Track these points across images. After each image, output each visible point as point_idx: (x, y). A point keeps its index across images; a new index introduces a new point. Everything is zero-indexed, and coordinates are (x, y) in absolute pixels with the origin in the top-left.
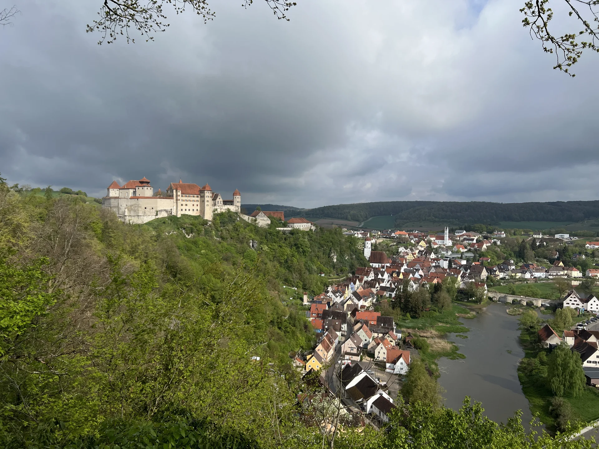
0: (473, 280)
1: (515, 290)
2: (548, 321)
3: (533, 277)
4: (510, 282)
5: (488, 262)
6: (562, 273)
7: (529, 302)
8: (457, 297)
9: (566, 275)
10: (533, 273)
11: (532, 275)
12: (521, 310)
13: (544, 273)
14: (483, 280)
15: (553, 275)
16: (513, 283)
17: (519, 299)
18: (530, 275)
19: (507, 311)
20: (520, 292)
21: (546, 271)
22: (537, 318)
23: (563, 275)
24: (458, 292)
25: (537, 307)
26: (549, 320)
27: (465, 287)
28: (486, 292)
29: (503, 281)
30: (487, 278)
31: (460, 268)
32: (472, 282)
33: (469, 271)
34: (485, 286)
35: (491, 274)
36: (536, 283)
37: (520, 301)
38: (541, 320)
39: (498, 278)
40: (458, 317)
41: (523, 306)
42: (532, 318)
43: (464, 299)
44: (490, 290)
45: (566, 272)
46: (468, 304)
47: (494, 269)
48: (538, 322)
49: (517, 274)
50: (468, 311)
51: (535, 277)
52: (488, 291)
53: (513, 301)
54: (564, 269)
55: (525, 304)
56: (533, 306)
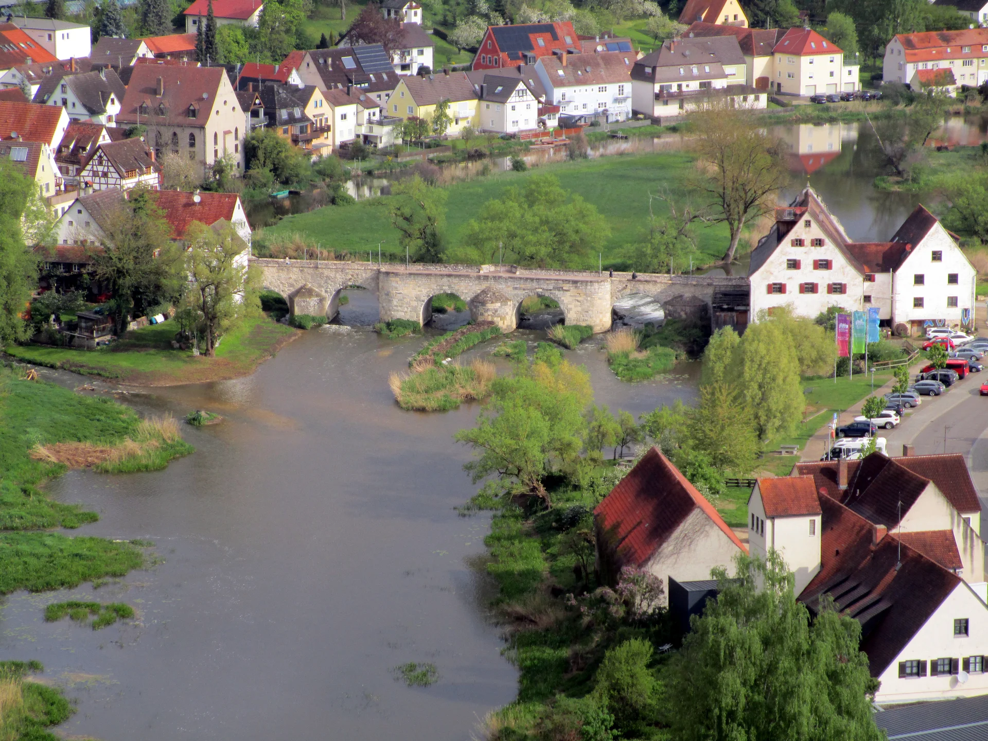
0: (151, 179)
1: (440, 225)
2: (655, 429)
3: (552, 123)
4: (406, 172)
5: (250, 34)
6: (735, 74)
7: (533, 304)
8: (35, 316)
9: (763, 84)
10: (557, 94)
11: (548, 109)
12: (486, 369)
13: (628, 87)
14: (219, 169)
15: (681, 98)
16: (429, 179)
17: (466, 290)
18: (535, 106)
19: (396, 384)
20: (475, 241)
21: (640, 73)
22: (590, 415)
23: (744, 90)
24: (44, 282)
25: (586, 335)
26: (665, 415)
27: (93, 237)
28: (242, 259)
29: (356, 167)
30: (250, 151)
31: (46, 90)
32: (138, 197)
33: (113, 108)
34: (239, 214)
35: (272, 120)
36: (579, 165)
37: (478, 301)
38: (612, 427)
39: (326, 146)
40: (54, 474)
41: (498, 335)
42: (553, 415)
43: (91, 323)
44: (273, 237)
45: (760, 65)
46: (124, 362)
47: (295, 79)
48: (597, 439)
49: (454, 109)
50: (127, 412)
51: (567, 124)
52: (261, 250)
53: (434, 309)
54: (747, 47)
55: (507, 319)
56: (558, 332)
